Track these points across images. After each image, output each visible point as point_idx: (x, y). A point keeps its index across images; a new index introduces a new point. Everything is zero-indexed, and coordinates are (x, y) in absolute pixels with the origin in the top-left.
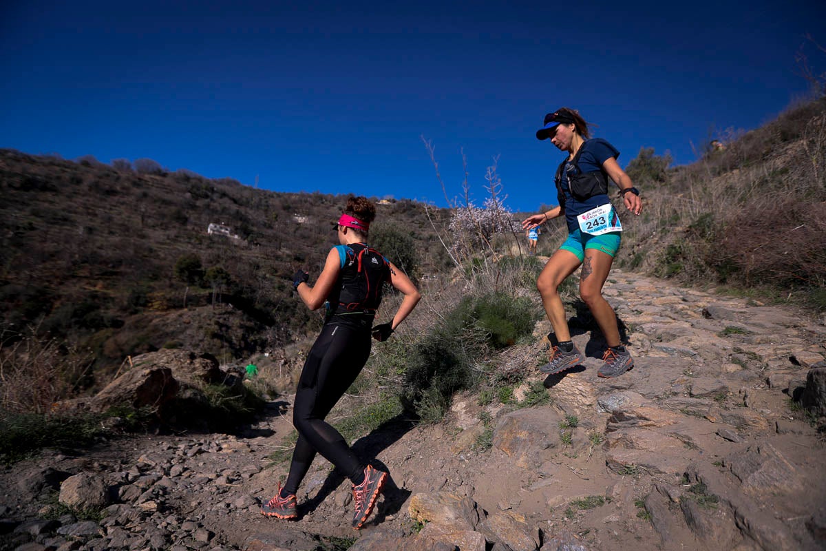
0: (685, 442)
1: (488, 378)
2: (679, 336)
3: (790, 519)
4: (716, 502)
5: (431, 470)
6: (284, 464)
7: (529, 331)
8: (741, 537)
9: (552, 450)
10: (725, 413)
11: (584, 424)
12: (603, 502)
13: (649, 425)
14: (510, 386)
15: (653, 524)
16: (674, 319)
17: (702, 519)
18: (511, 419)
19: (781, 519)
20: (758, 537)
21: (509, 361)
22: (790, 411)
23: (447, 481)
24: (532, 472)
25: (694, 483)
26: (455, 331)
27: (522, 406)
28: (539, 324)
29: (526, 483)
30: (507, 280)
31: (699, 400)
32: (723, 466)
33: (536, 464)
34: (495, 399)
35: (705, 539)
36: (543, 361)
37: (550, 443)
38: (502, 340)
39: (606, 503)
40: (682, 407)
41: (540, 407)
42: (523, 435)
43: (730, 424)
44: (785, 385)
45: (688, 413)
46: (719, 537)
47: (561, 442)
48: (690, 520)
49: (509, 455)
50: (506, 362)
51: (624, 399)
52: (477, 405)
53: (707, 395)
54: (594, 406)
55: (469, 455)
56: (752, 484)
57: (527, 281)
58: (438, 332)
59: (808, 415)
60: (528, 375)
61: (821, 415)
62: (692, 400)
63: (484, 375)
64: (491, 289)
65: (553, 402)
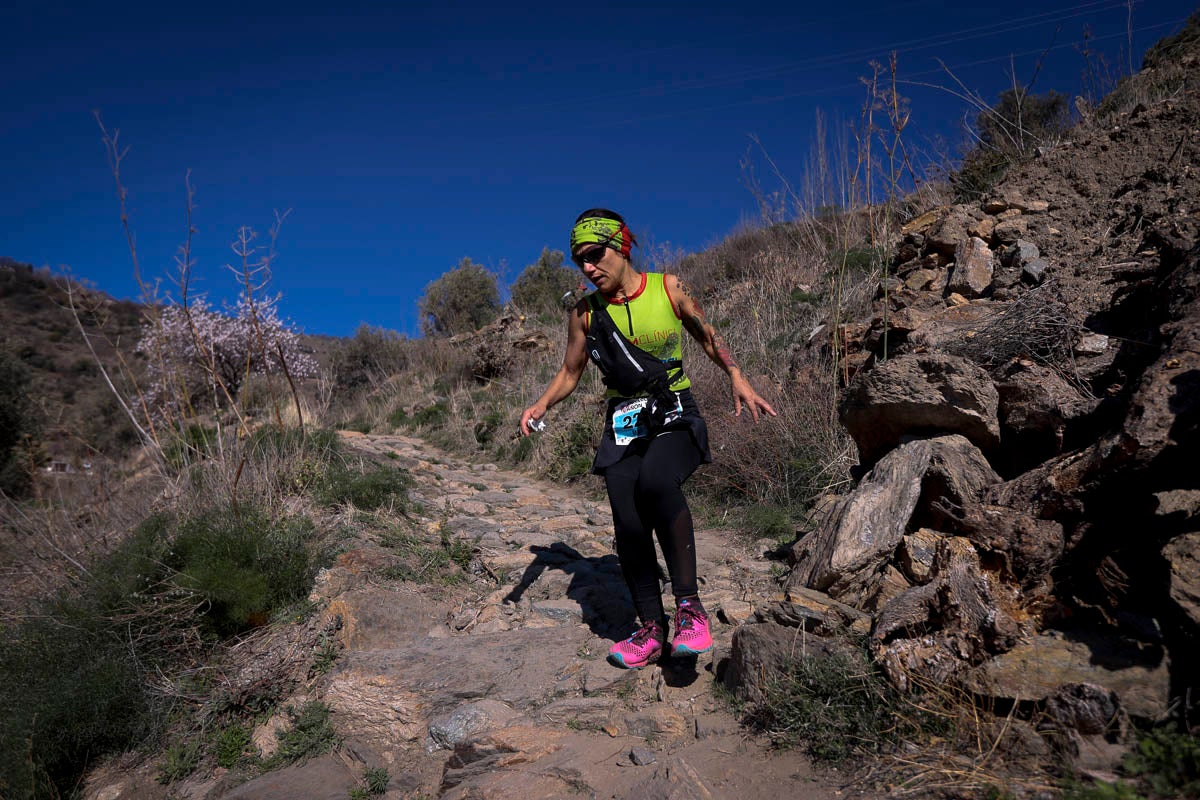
0: (570, 783)
1: (193, 711)
7: (303, 592)
10: (632, 717)
11: (399, 782)
13: (516, 762)
14: (246, 723)
21: (248, 664)
22: (712, 700)
26: (113, 602)
27: (270, 766)
28: (324, 575)
31: (595, 700)
34: (204, 762)
36: (325, 657)
38: (238, 614)
40: (570, 716)
41: (311, 762)
43: (638, 735)
44: (709, 657)
45: (576, 727)
50: (240, 668)
51: (476, 716)
52: (154, 784)
53: (608, 689)
54: (421, 741)
57: (309, 480)
58: (61, 609)
59: (733, 702)
60: (291, 691)
61: (748, 699)
62: (586, 702)
63: (182, 706)
64: (222, 497)
65: (340, 745)
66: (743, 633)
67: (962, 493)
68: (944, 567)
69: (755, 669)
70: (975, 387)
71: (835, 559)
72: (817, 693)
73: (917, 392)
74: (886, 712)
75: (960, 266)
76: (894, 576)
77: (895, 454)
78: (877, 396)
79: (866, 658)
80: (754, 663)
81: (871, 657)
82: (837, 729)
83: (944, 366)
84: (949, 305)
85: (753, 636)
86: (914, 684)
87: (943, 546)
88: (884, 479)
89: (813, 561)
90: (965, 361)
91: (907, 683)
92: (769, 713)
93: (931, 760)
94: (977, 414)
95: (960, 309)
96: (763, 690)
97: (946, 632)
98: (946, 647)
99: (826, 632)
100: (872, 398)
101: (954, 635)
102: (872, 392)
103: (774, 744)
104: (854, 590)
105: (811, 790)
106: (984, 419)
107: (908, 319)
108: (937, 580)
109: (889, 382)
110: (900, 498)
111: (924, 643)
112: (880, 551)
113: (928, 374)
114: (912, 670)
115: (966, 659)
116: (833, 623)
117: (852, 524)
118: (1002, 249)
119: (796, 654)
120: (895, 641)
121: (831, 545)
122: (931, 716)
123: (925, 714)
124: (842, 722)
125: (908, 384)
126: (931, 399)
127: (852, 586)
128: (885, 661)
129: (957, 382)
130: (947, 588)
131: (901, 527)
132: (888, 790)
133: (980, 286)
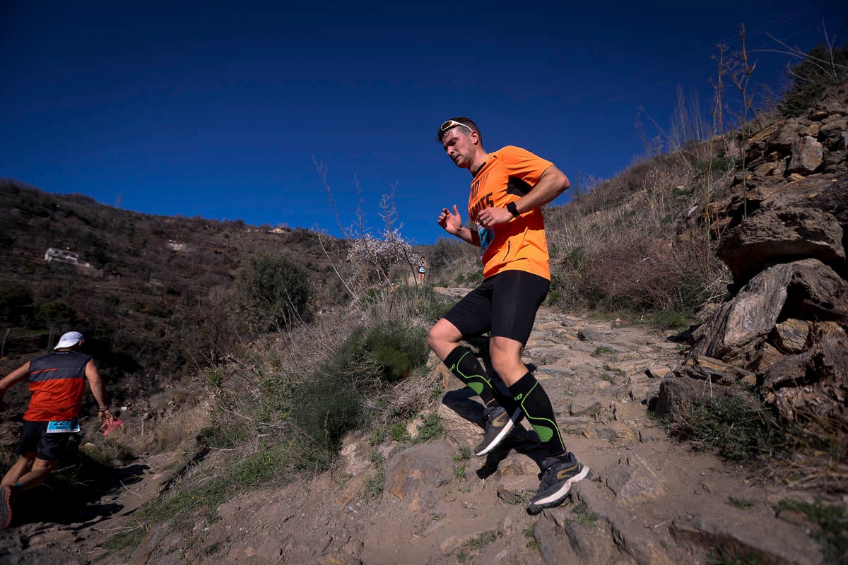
1: (381, 415)
2: (560, 358)
3: (656, 526)
4: (595, 520)
5: (314, 529)
6: (123, 551)
7: (424, 362)
8: (619, 553)
9: (446, 486)
10: (600, 427)
12: (495, 537)
14: (404, 422)
15: (542, 554)
16: (555, 343)
17: (585, 542)
18: (403, 457)
19: (649, 527)
20: (632, 550)
21: (402, 395)
22: (648, 420)
23: (332, 539)
24: (425, 514)
25: (577, 503)
26: (345, 366)
27: (415, 442)
29: (420, 527)
30: (402, 309)
31: (577, 418)
32: (600, 481)
33: (429, 504)
34: (388, 438)
35: (588, 560)
36: (435, 392)
37: (443, 480)
38: (396, 372)
39: (498, 540)
41: (434, 441)
42: (415, 474)
43: (604, 438)
44: (642, 396)
45: (569, 432)
46: (600, 556)
47: (454, 477)
48: (574, 543)
49: (401, 498)
50: (399, 396)
52: (368, 446)
53: (584, 412)
55: (358, 504)
56: (624, 498)
57: (422, 311)
58: (327, 368)
59: (662, 422)
60: (422, 408)
61: (672, 421)
62: (572, 419)
63: (377, 412)
64: (385, 319)
65: (446, 434)
66: (667, 383)
67: (819, 296)
68: (817, 341)
69: (677, 404)
70: (824, 226)
71: (726, 339)
72: (722, 419)
73: (779, 234)
74: (778, 433)
75: (796, 156)
76: (769, 349)
77: (764, 273)
78: (747, 239)
79: (759, 399)
80: (676, 400)
81: (762, 399)
82: (741, 442)
83: (799, 215)
84: (789, 181)
85: (675, 385)
86: (799, 416)
87: (815, 328)
88: (757, 289)
89: (710, 340)
90: (815, 210)
91: (794, 416)
92: (689, 431)
93: (816, 465)
94: (826, 244)
95: (799, 183)
96: (683, 416)
97: (823, 383)
98: (824, 393)
99: (725, 383)
100: (743, 241)
101: (831, 386)
102: (743, 237)
103: (693, 448)
104: (741, 358)
105: (726, 478)
106: (832, 246)
107: (759, 194)
108: (812, 350)
109: (755, 230)
110: (771, 300)
111: (806, 391)
112: (759, 333)
113: (785, 221)
114: (796, 407)
115: (841, 401)
116: (730, 377)
117: (737, 318)
118: (829, 140)
119: (706, 396)
120: (781, 389)
121: (722, 331)
122: (814, 437)
123: (810, 436)
124: (744, 437)
125: (770, 229)
126: (789, 237)
127: (739, 355)
128: (775, 401)
129: (809, 224)
130: (821, 355)
131: (774, 318)
132: (786, 484)
133: (813, 167)
